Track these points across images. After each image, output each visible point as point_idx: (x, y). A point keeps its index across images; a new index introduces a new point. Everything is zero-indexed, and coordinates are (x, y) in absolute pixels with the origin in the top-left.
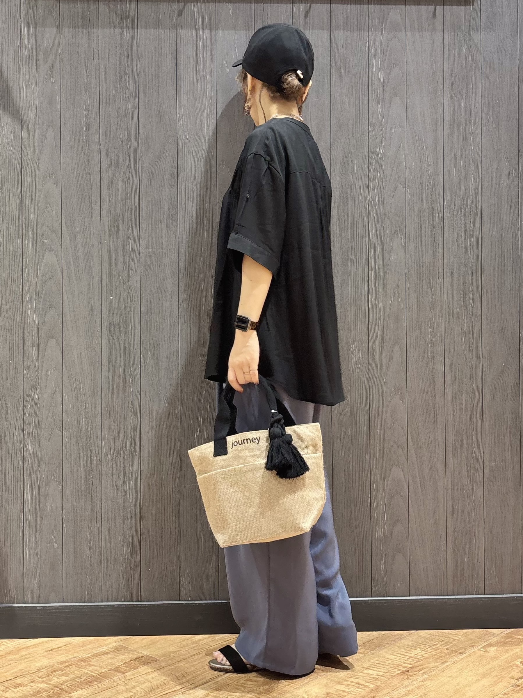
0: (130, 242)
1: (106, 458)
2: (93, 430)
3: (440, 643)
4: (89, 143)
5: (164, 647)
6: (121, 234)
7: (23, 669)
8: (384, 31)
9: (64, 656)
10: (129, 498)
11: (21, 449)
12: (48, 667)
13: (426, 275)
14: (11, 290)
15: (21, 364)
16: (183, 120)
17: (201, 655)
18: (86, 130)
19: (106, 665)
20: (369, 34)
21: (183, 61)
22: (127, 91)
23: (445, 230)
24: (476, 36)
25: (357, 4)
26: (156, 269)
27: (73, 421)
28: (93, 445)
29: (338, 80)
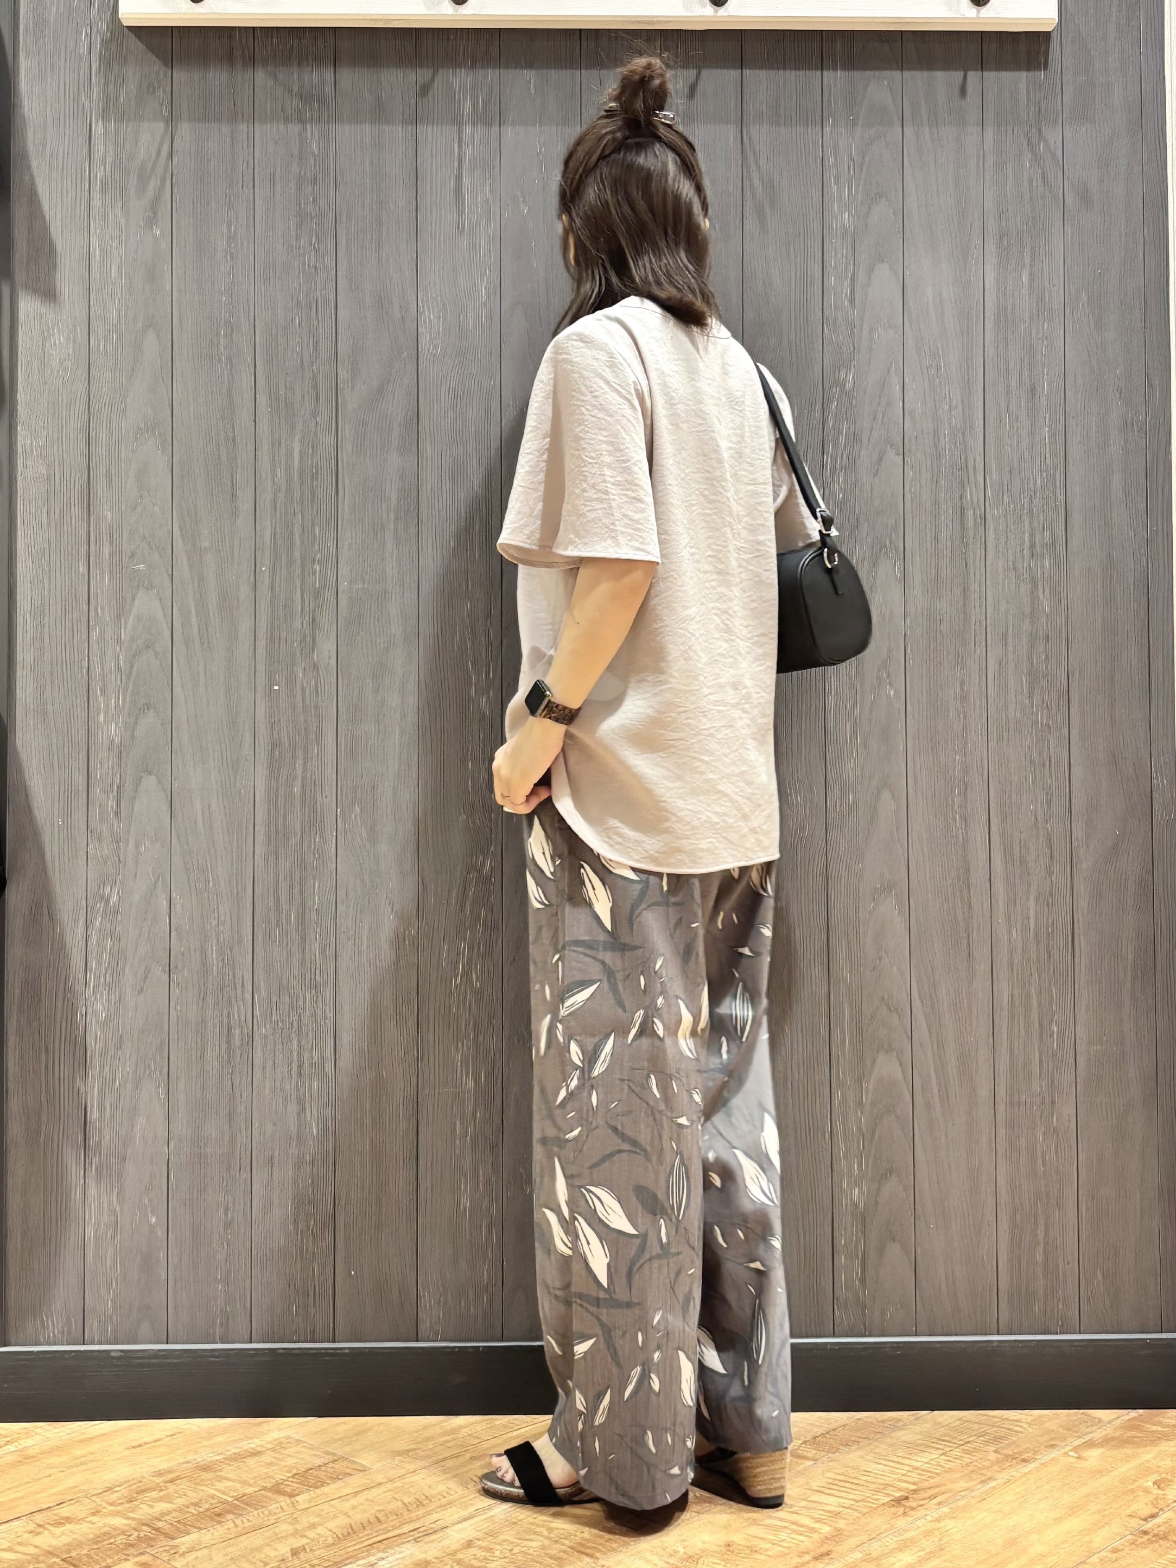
0: (316, 571)
1: (263, 1030)
2: (234, 969)
3: (982, 1438)
4: (231, 363)
5: (382, 1442)
6: (297, 554)
7: (75, 1487)
8: (857, 125)
9: (166, 1458)
10: (309, 1119)
11: (81, 1013)
12: (129, 1481)
13: (949, 638)
14: (65, 672)
15: (84, 829)
16: (430, 314)
17: (461, 1459)
18: (226, 335)
19: (256, 1477)
20: (824, 132)
21: (432, 191)
22: (313, 253)
23: (987, 543)
24: (1053, 135)
25: (799, 69)
26: (372, 626)
27: (192, 952)
28: (233, 1003)
29: (758, 230)
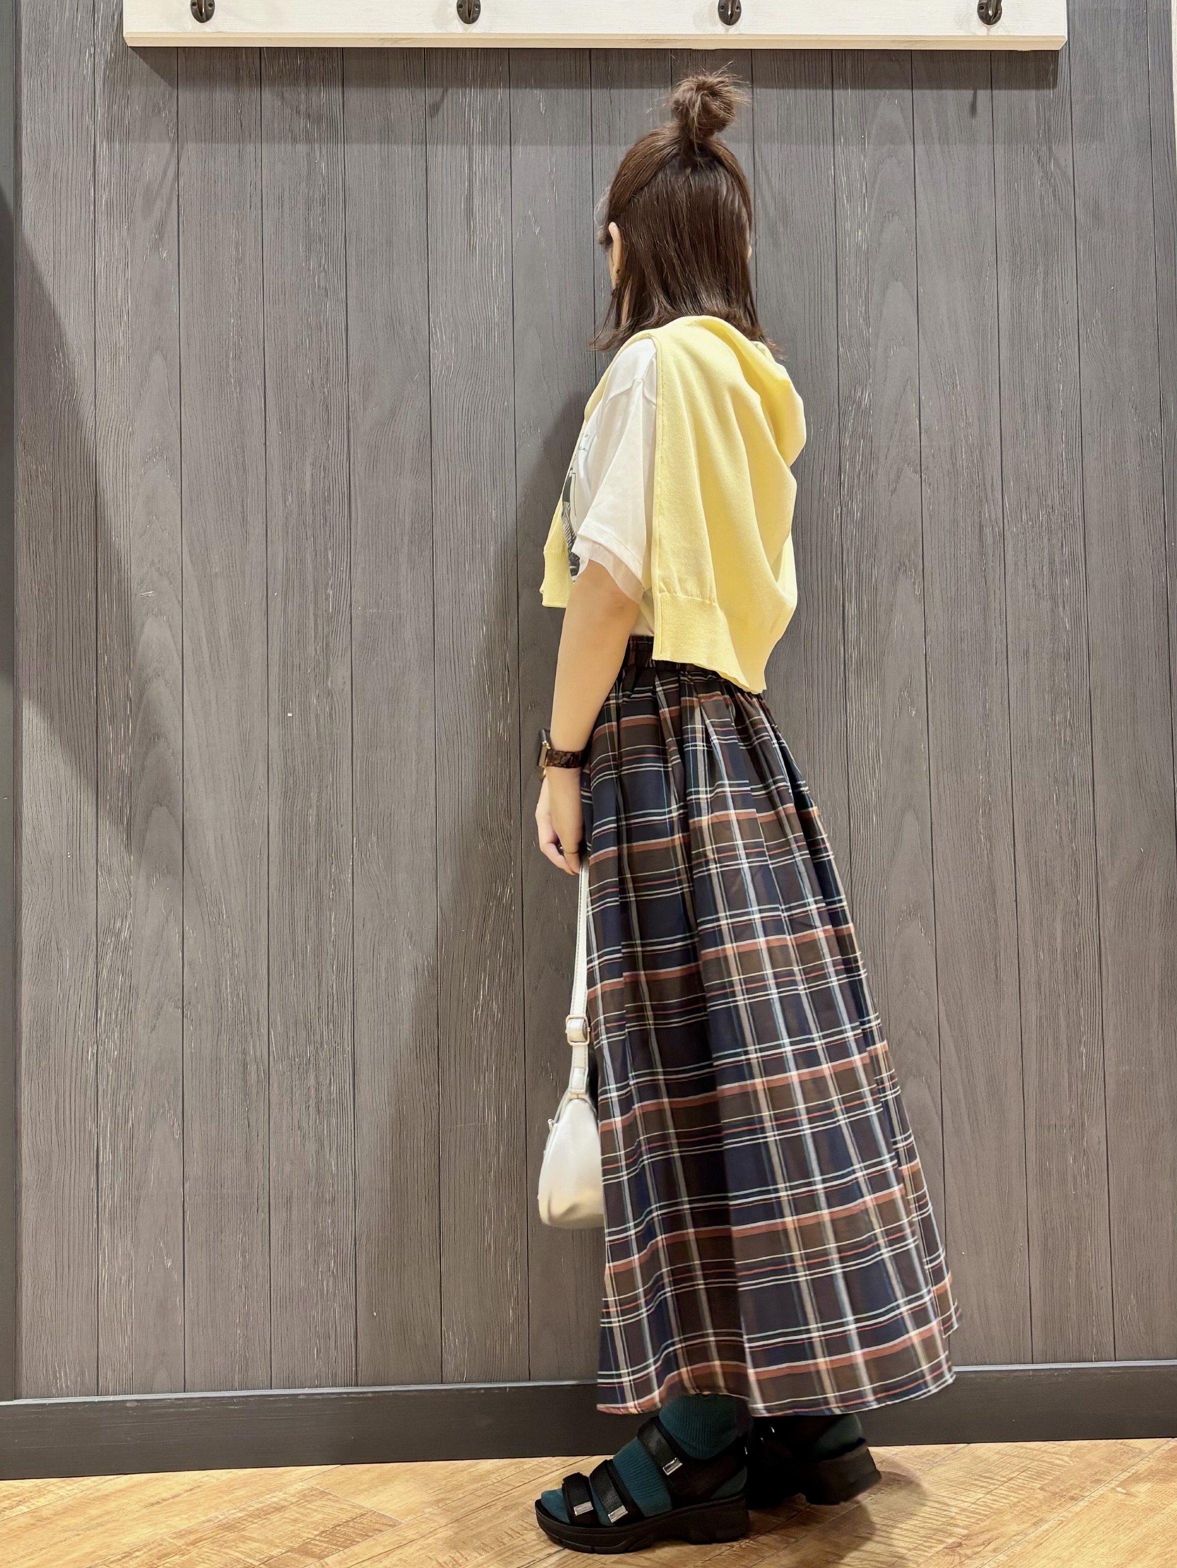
0: (329, 595)
1: (278, 1067)
2: (249, 1004)
3: (1024, 1474)
4: (241, 386)
6: (309, 578)
8: (868, 144)
9: (185, 1517)
10: (328, 1157)
11: (92, 1052)
12: (149, 1546)
14: (72, 701)
15: (93, 861)
16: (442, 335)
18: (235, 357)
19: (281, 1537)
20: (836, 151)
21: (442, 211)
22: (322, 274)
23: (1006, 561)
24: (1063, 153)
25: (810, 88)
26: (387, 650)
27: (206, 987)
28: (248, 1039)
29: (771, 248)
